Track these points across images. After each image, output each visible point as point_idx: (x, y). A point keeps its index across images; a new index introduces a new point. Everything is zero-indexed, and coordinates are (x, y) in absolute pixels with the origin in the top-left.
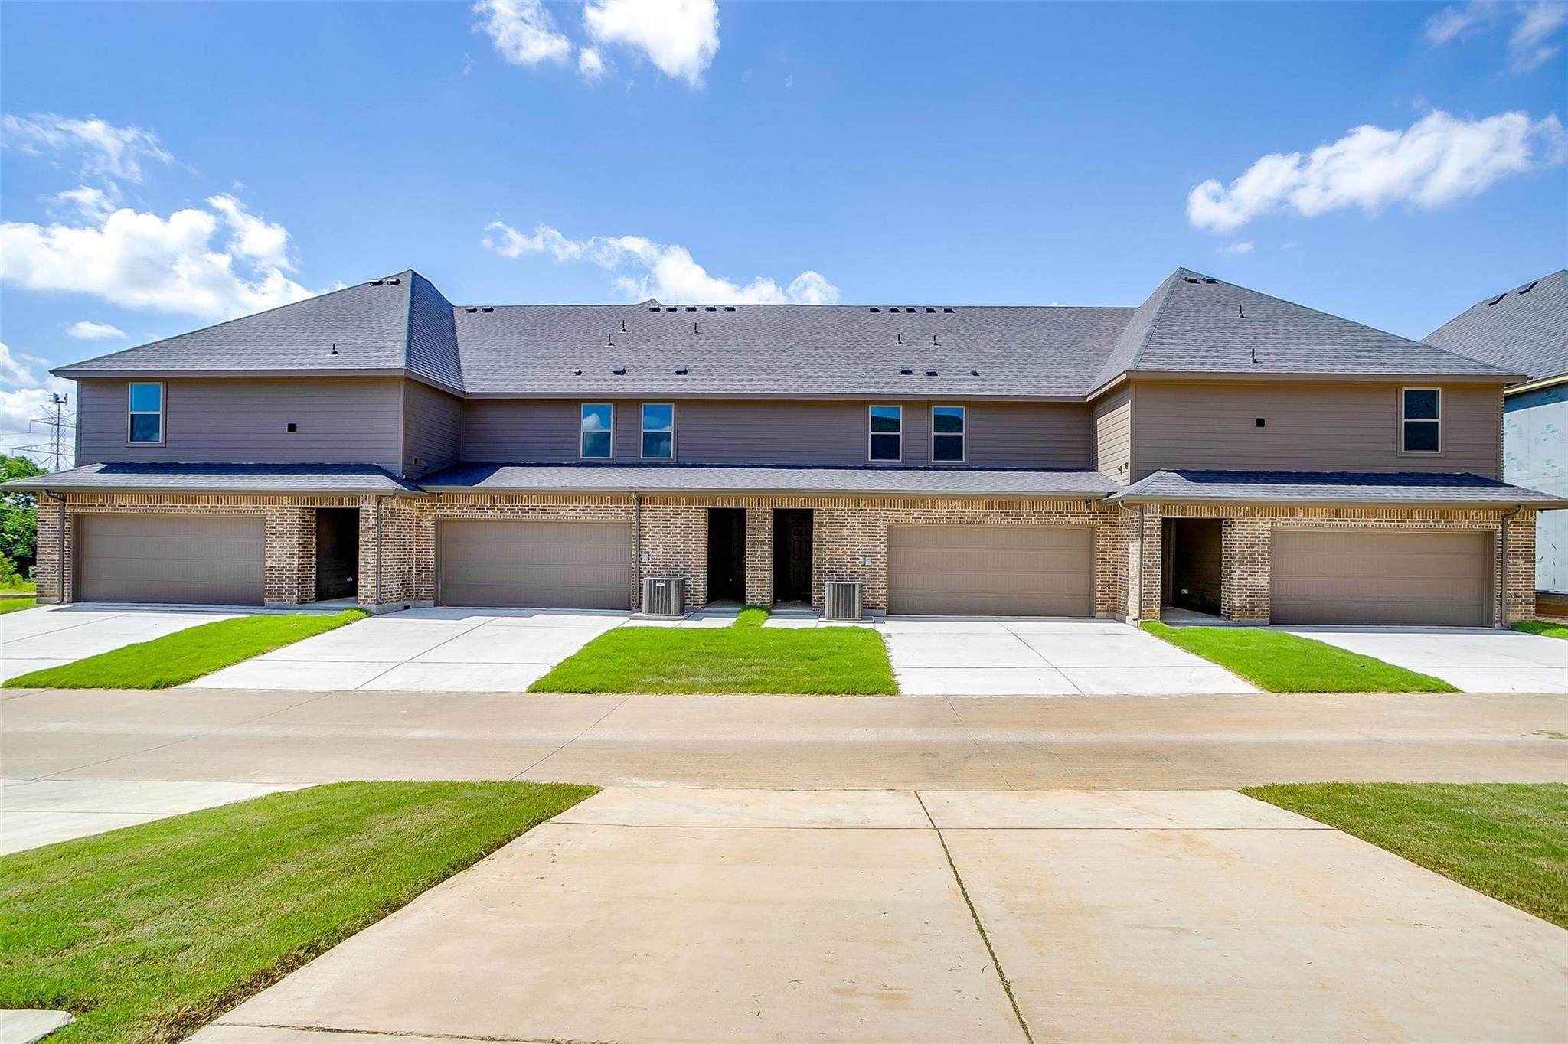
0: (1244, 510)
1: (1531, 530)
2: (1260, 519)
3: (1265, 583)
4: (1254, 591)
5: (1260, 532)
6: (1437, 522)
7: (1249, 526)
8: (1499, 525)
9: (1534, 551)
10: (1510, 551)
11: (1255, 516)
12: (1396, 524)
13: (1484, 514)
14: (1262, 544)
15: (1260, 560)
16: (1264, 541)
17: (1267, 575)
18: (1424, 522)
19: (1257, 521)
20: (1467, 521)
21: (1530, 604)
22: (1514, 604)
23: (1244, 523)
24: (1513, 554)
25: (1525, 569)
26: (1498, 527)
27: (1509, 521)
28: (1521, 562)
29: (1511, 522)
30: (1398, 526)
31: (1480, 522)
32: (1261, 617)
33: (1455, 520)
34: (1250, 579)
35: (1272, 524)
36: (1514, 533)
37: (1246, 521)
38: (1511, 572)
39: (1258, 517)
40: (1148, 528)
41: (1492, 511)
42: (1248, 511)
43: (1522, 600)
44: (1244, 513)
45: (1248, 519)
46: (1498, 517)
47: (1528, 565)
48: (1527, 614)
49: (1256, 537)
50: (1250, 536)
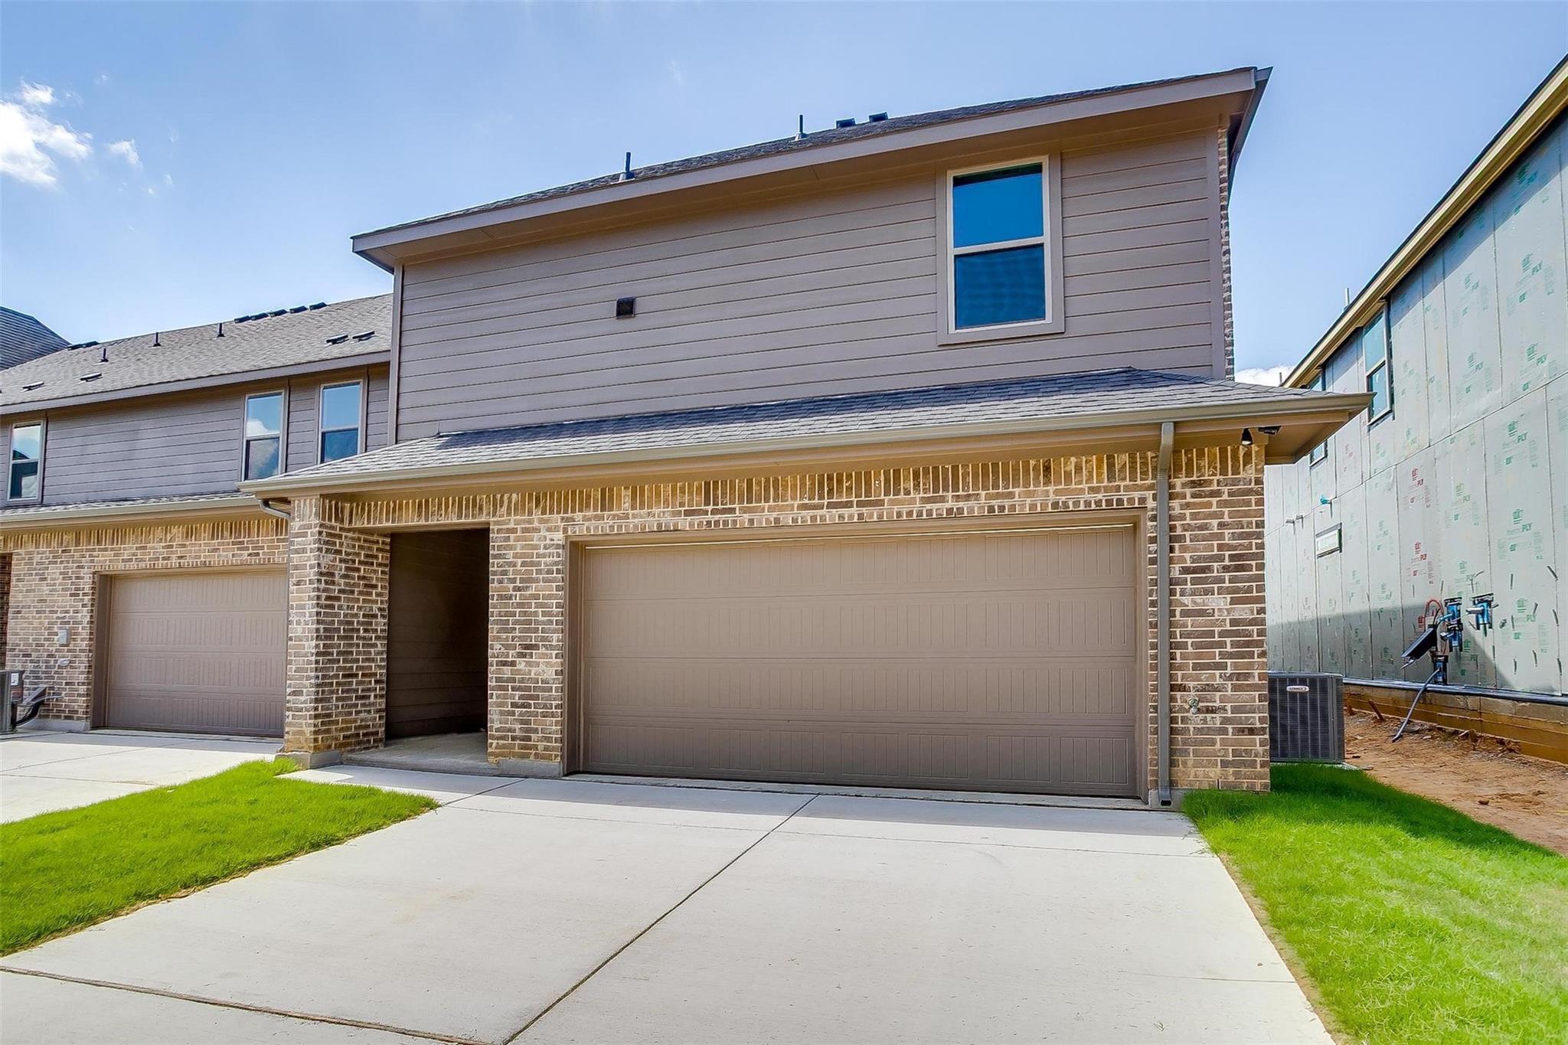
0: (510, 499)
1: (1248, 503)
2: (541, 521)
3: (550, 673)
4: (529, 695)
5: (542, 551)
6: (968, 497)
7: (517, 539)
8: (1149, 494)
9: (1261, 567)
10: (1186, 570)
11: (530, 513)
12: (854, 510)
13: (1099, 467)
14: (545, 581)
15: (540, 618)
16: (550, 572)
17: (554, 653)
18: (928, 500)
19: (536, 524)
20: (1051, 488)
21: (1252, 731)
22: (1198, 731)
23: (509, 531)
24: (1194, 582)
25: (1233, 622)
26: (1142, 500)
27: (1178, 482)
28: (1218, 602)
29: (1184, 485)
30: (861, 516)
31: (1092, 490)
32: (543, 757)
33: (1017, 490)
34: (521, 664)
35: (565, 530)
36: (1194, 516)
37: (512, 525)
38: (1189, 635)
39: (537, 515)
40: (297, 552)
41: (1126, 457)
42: (516, 504)
43: (1225, 721)
44: (509, 508)
45: (517, 522)
46: (1144, 473)
47: (1244, 612)
48: (1244, 764)
49: (532, 564)
50: (519, 561)
